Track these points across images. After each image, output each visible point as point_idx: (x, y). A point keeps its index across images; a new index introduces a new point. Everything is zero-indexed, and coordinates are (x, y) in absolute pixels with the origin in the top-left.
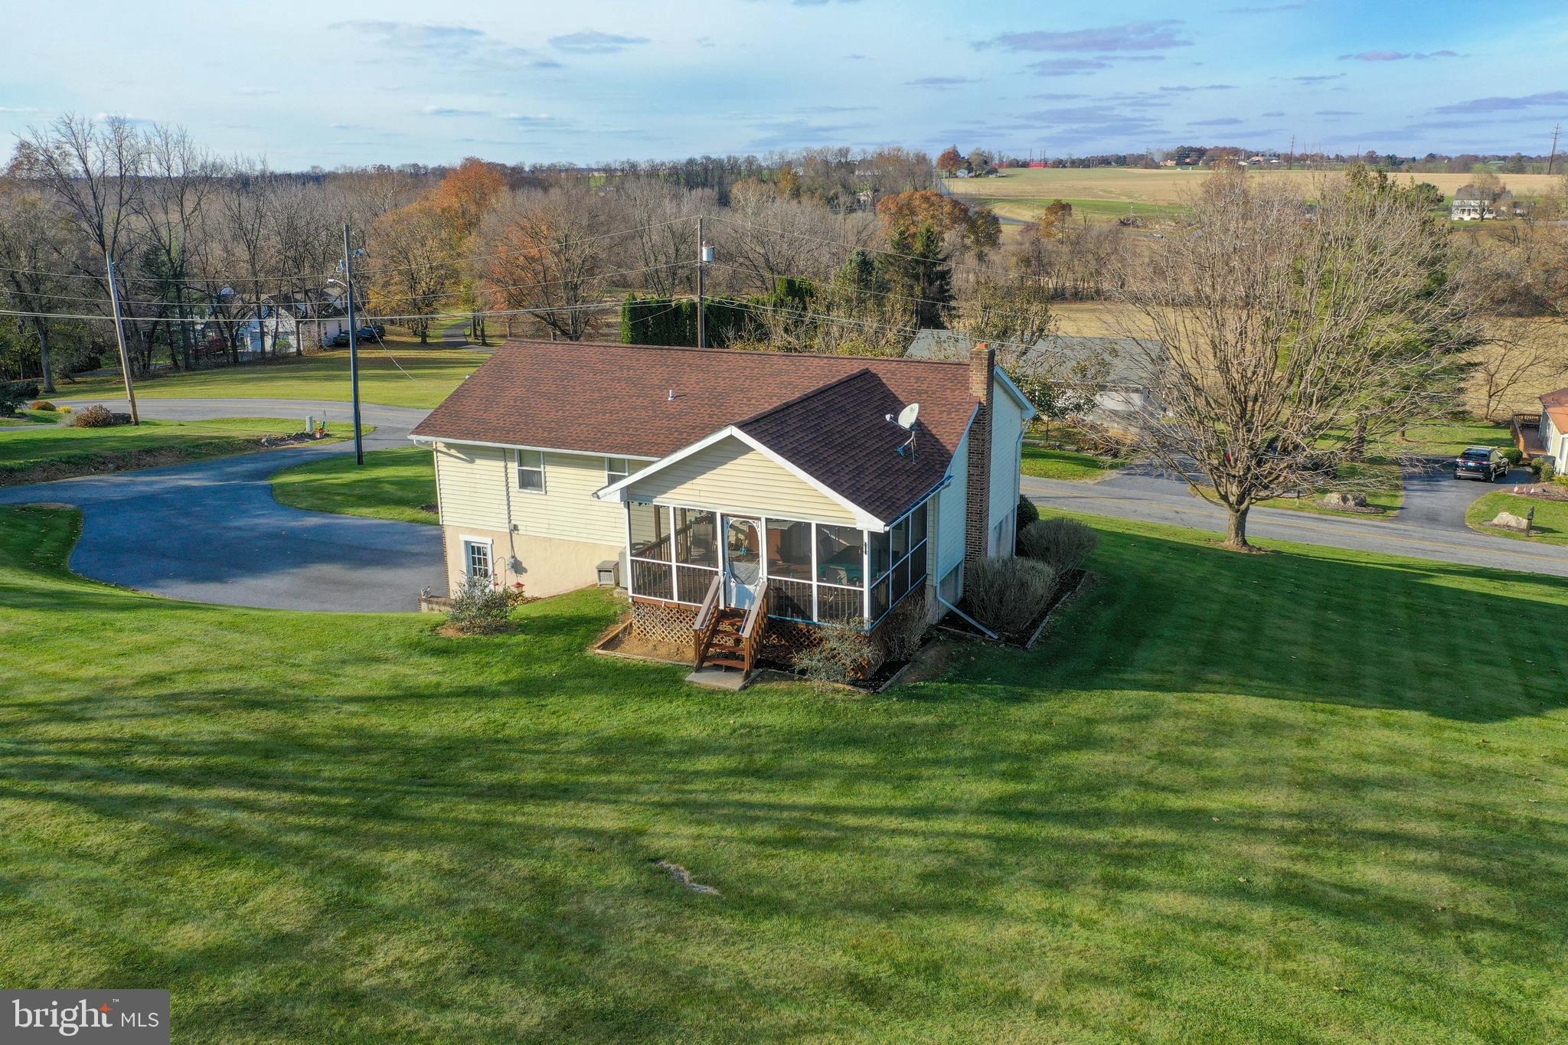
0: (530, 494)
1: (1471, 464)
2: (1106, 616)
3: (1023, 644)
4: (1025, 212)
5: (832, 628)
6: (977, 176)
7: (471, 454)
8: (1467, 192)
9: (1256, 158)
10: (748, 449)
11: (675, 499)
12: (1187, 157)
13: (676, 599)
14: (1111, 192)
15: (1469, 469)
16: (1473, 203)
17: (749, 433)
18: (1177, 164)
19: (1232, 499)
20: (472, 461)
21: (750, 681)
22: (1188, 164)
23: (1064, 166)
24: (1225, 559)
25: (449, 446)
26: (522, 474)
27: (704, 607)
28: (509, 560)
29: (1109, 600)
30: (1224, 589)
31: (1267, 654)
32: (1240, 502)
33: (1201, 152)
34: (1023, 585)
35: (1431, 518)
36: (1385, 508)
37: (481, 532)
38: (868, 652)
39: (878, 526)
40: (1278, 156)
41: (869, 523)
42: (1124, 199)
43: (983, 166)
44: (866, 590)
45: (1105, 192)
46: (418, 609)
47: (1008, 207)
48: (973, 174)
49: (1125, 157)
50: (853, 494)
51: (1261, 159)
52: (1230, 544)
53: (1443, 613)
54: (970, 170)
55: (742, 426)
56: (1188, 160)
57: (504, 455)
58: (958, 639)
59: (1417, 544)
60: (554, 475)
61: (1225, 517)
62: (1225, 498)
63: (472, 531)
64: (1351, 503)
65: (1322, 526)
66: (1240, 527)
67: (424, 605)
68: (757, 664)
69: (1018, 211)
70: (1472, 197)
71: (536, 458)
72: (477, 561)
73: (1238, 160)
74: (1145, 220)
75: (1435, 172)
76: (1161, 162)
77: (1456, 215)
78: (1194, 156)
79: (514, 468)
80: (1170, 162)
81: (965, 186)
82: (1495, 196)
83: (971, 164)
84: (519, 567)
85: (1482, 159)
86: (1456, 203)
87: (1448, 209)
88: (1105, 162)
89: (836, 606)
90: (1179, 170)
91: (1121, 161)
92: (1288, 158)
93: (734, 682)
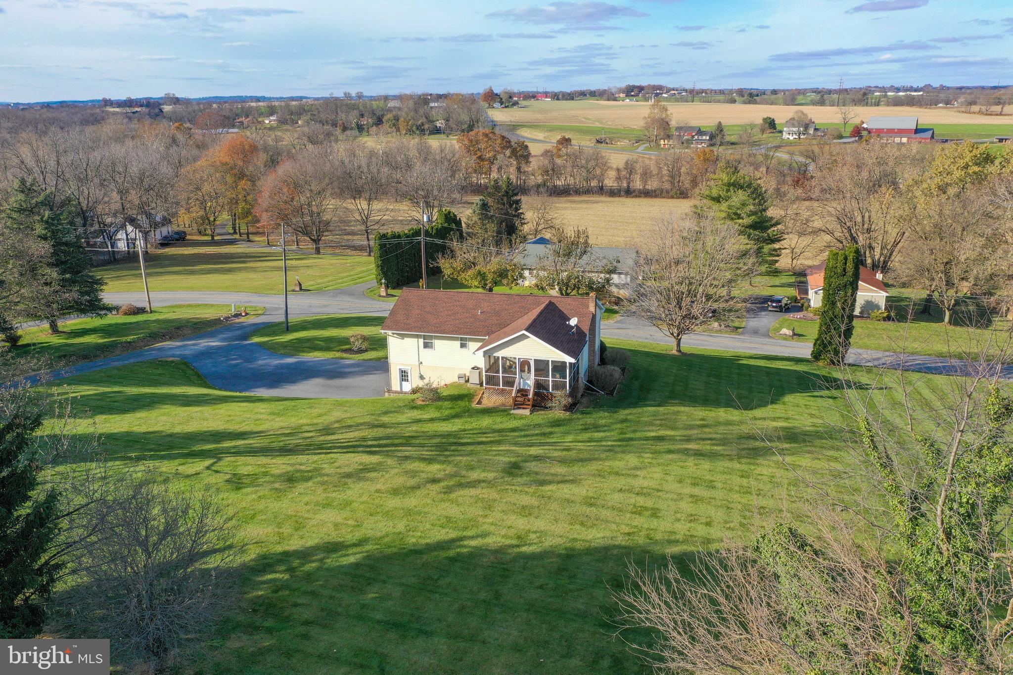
0: (427, 350)
1: (774, 305)
2: (637, 384)
3: (612, 395)
4: (540, 134)
5: (558, 393)
6: (506, 107)
7: (403, 336)
8: (791, 122)
9: (673, 92)
10: (528, 337)
11: (500, 354)
12: (633, 91)
13: (501, 387)
14: (589, 119)
15: (773, 307)
16: (794, 129)
17: (529, 332)
18: (626, 96)
19: (675, 335)
20: (403, 339)
21: (532, 412)
22: (632, 96)
23: (558, 99)
24: (673, 358)
25: (393, 334)
26: (424, 343)
27: (514, 389)
28: (418, 375)
29: (637, 378)
30: (674, 371)
31: (690, 394)
32: (678, 335)
33: (641, 89)
34: (611, 375)
35: (756, 332)
36: (737, 328)
37: (405, 365)
38: (570, 400)
39: (573, 361)
40: (686, 91)
41: (569, 360)
42: (597, 125)
43: (508, 100)
44: (568, 380)
45: (585, 118)
46: (383, 395)
47: (529, 130)
48: (503, 106)
49: (595, 92)
50: (563, 350)
51: (676, 92)
52: (674, 352)
53: (750, 375)
54: (502, 103)
55: (527, 330)
56: (633, 93)
57: (418, 337)
58: (591, 394)
59: (748, 345)
60: (438, 343)
61: (674, 342)
62: (672, 334)
63: (402, 364)
64: (723, 326)
65: (710, 339)
66: (679, 345)
67: (386, 394)
68: (533, 406)
69: (536, 133)
70: (794, 126)
71: (431, 337)
72: (404, 376)
73: (662, 94)
74: (611, 139)
75: (775, 104)
76: (617, 96)
77: (785, 136)
78: (636, 91)
79: (421, 341)
80: (622, 95)
81: (499, 115)
82: (806, 125)
83: (501, 99)
84: (422, 377)
85: (803, 92)
86: (785, 129)
87: (781, 132)
88: (583, 94)
89: (558, 386)
90: (628, 100)
91: (593, 94)
92: (691, 92)
93: (527, 412)
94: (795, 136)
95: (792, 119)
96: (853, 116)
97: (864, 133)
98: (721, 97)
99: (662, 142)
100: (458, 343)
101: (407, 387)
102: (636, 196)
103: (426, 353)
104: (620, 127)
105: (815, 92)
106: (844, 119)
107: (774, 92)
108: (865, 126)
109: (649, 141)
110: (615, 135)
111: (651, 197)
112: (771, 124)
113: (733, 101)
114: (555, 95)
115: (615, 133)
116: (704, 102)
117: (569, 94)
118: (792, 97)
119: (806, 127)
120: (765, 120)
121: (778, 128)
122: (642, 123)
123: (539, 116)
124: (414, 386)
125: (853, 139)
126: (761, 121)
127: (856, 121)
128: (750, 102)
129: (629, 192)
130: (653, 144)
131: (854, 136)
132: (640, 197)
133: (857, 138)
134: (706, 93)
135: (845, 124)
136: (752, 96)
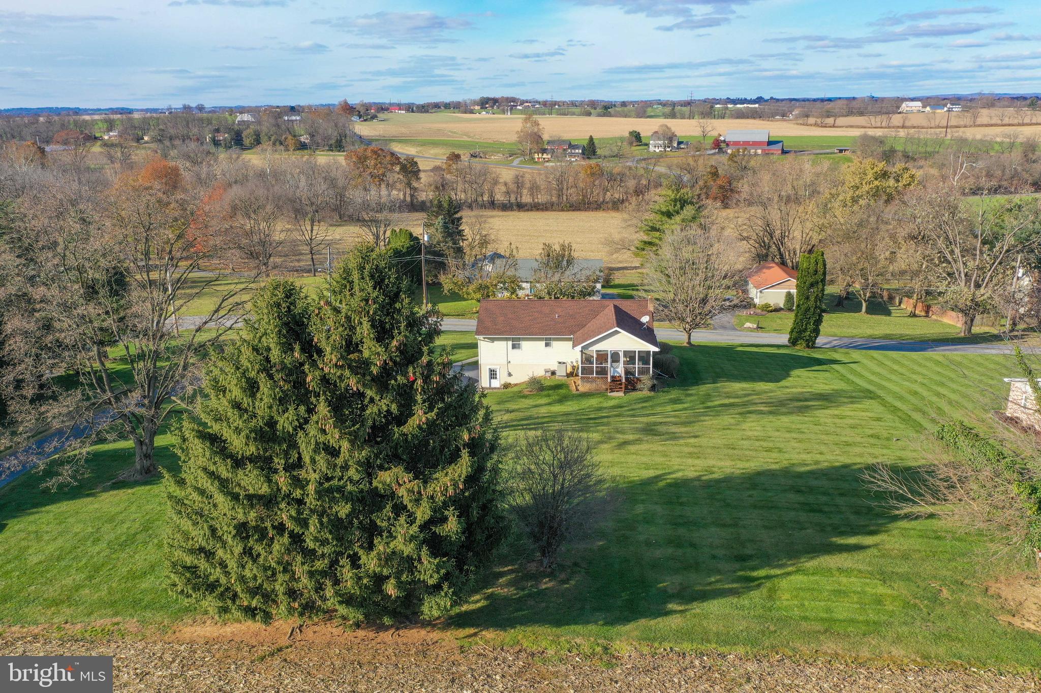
0: (515, 351)
3: (674, 377)
4: (411, 149)
5: (643, 377)
6: (365, 120)
7: (493, 340)
8: (656, 135)
9: (526, 104)
11: (594, 349)
12: (487, 104)
13: (594, 375)
14: (455, 133)
16: (659, 142)
17: (620, 328)
18: (482, 108)
19: (687, 330)
20: (493, 342)
21: (625, 393)
22: (488, 108)
23: (413, 111)
25: (484, 338)
26: (513, 344)
27: (609, 376)
28: (506, 373)
33: (495, 101)
35: (724, 327)
37: (494, 365)
38: (654, 382)
39: (655, 349)
40: (539, 103)
41: (652, 349)
42: (465, 138)
43: (369, 112)
44: (651, 366)
45: (452, 132)
47: (399, 145)
48: (362, 119)
49: (449, 104)
50: (648, 342)
51: (530, 104)
54: (360, 117)
55: (618, 326)
56: (487, 106)
57: (507, 339)
60: (525, 344)
63: (491, 365)
66: (689, 338)
68: (626, 388)
69: (406, 148)
70: (659, 139)
71: (519, 339)
72: (493, 374)
73: (516, 106)
74: (485, 153)
75: (629, 117)
76: (472, 108)
77: (652, 149)
78: (491, 103)
79: (510, 343)
80: (477, 108)
81: (363, 129)
82: (670, 138)
83: (359, 112)
84: (510, 375)
85: (648, 104)
86: (651, 142)
87: (647, 145)
88: (437, 106)
89: (643, 372)
90: (484, 113)
91: (447, 106)
92: (545, 104)
93: (621, 394)
94: (660, 149)
95: (656, 132)
96: (711, 129)
97: (723, 145)
98: (577, 110)
99: (536, 156)
100: (543, 343)
101: (496, 384)
102: (528, 210)
103: (514, 354)
104: (490, 141)
105: (660, 104)
106: (703, 132)
107: (624, 104)
108: (722, 138)
109: (523, 154)
110: (488, 149)
111: (542, 210)
112: (636, 137)
113: (589, 114)
114: (410, 108)
115: (487, 147)
116: (560, 114)
117: (423, 106)
118: (643, 109)
119: (671, 140)
120: (631, 133)
121: (644, 141)
122: (514, 138)
123: (403, 130)
124: (503, 382)
125: (713, 151)
126: (627, 135)
127: (715, 134)
128: (604, 115)
129: (521, 207)
130: (527, 158)
131: (714, 148)
132: (532, 210)
133: (717, 150)
134: (559, 106)
135: (704, 137)
136: (607, 109)
